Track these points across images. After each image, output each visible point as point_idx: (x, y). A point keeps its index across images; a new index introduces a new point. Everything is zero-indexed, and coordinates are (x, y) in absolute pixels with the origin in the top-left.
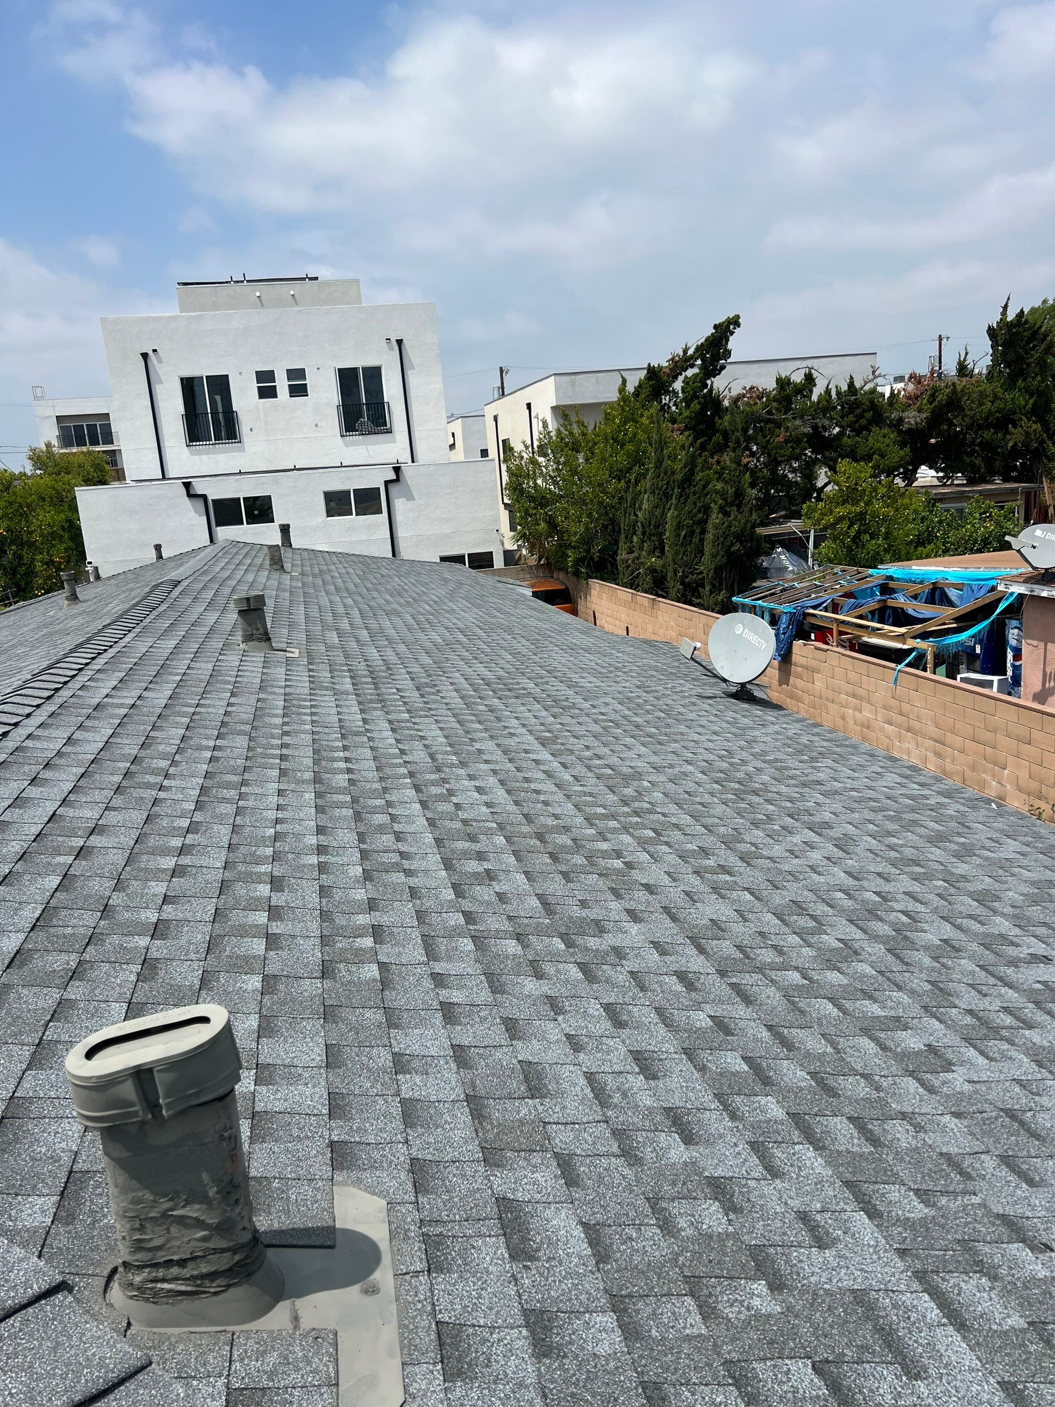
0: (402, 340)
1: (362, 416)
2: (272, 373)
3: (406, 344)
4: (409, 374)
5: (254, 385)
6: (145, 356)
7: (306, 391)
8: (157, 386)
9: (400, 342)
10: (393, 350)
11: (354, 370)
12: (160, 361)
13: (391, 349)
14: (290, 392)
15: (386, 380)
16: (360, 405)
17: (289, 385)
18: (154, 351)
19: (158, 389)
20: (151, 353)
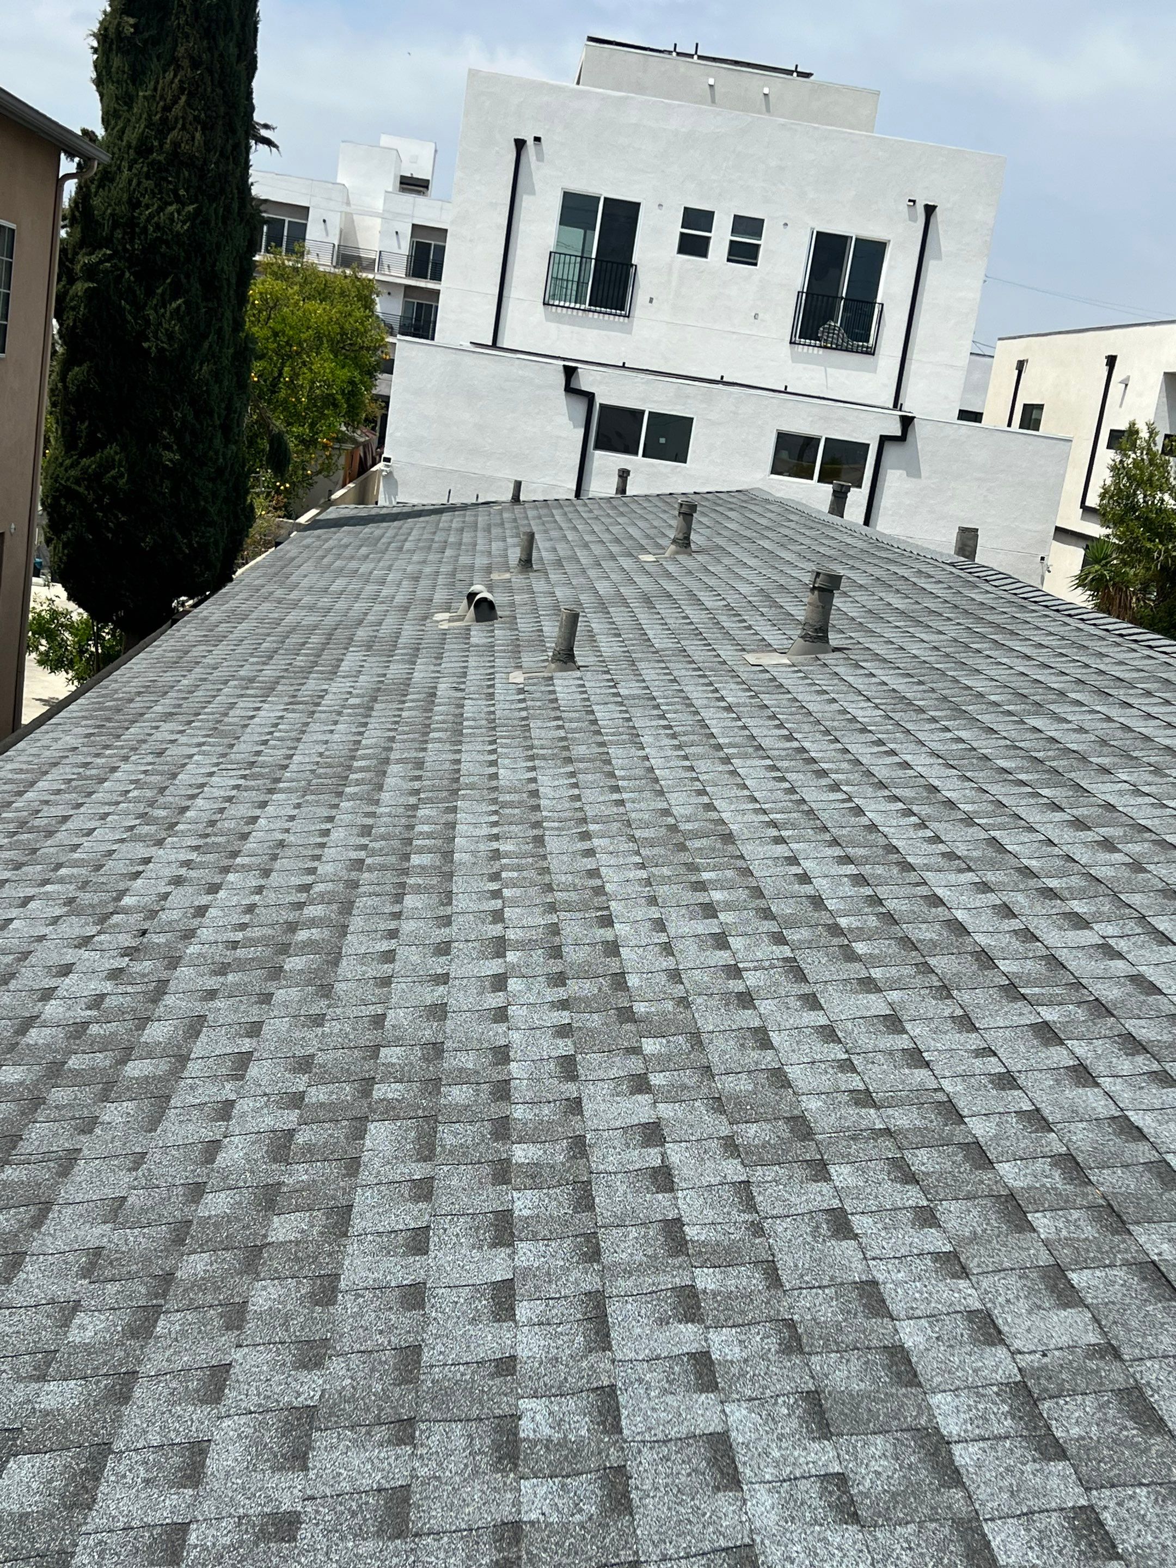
0: (934, 207)
1: (832, 317)
2: (710, 215)
3: (939, 213)
4: (931, 266)
5: (676, 229)
6: (520, 144)
7: (756, 257)
8: (525, 197)
9: (930, 210)
10: (915, 221)
11: (842, 240)
12: (540, 158)
13: (913, 218)
14: (730, 253)
15: (890, 267)
16: (837, 298)
17: (732, 242)
18: (537, 139)
19: (525, 202)
20: (530, 142)
